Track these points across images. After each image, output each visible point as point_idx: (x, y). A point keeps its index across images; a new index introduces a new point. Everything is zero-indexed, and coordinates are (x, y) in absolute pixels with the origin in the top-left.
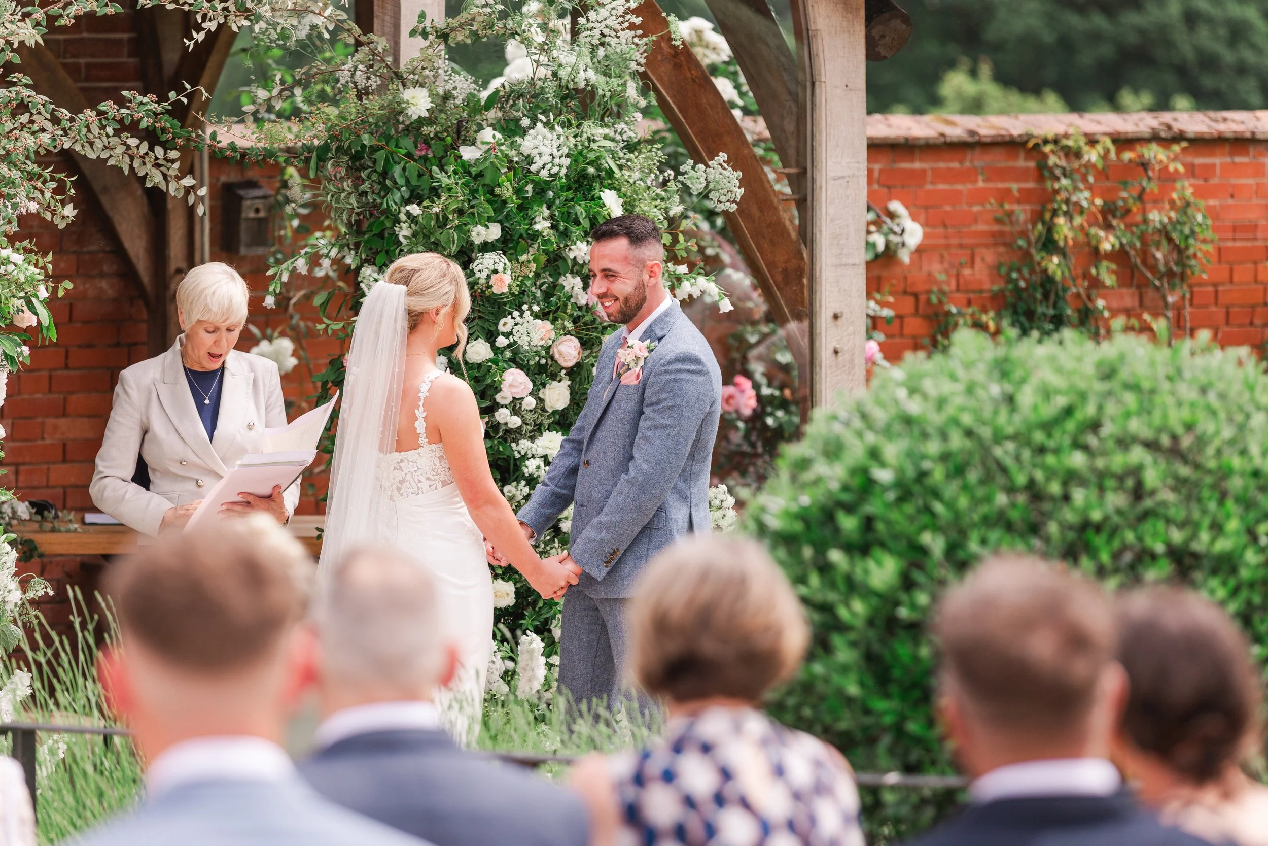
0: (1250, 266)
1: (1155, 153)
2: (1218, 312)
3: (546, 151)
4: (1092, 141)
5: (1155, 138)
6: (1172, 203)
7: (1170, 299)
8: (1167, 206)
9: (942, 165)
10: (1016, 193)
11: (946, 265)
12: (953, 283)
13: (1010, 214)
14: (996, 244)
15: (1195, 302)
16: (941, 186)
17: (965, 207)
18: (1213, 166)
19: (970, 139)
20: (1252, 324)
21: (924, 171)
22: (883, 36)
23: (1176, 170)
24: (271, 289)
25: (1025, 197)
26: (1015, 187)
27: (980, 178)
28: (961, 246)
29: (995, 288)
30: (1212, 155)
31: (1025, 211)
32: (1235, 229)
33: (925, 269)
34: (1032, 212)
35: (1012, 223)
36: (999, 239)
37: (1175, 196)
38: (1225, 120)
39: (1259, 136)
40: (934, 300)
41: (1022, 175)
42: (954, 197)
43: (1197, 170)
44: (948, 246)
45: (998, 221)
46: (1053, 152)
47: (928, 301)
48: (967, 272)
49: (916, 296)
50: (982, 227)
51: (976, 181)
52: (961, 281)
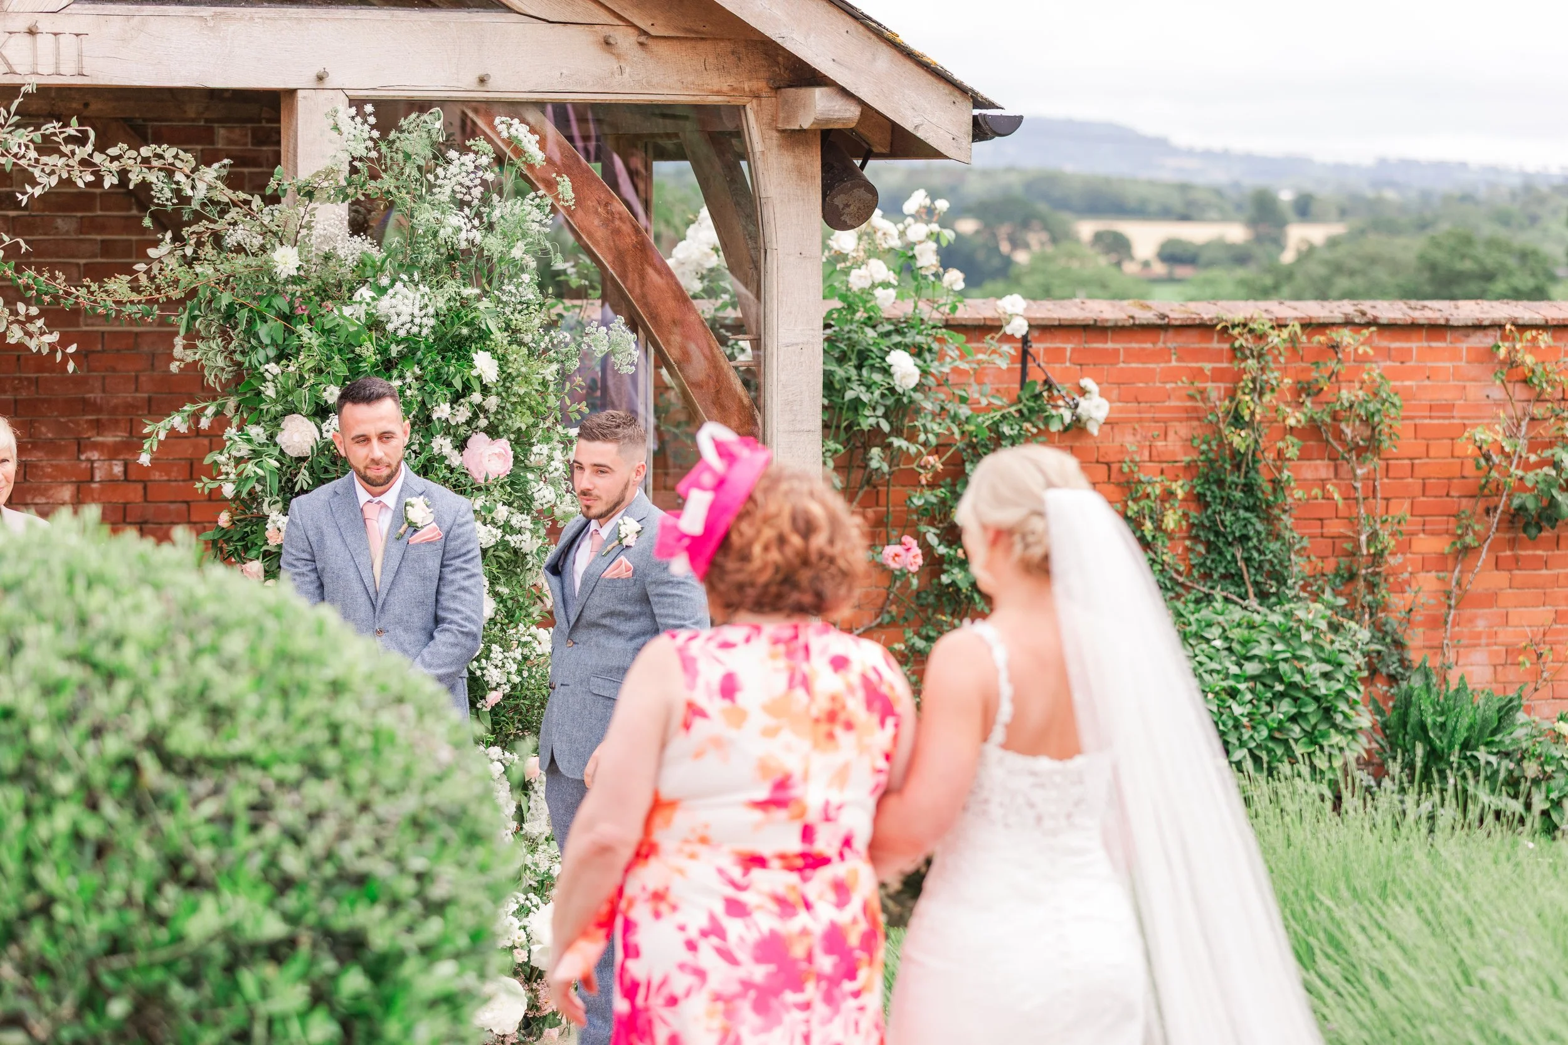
0: (1447, 442)
1: (1346, 337)
2: (1415, 483)
3: (406, 310)
4: (1280, 325)
5: (1348, 323)
6: (1363, 382)
7: (1359, 472)
8: (1357, 385)
9: (1135, 345)
10: (1208, 373)
11: (1139, 437)
12: (1146, 453)
13: (1202, 392)
14: (1189, 419)
15: (1391, 474)
16: (1134, 365)
17: (1158, 384)
18: (1410, 350)
19: (1159, 322)
20: (1448, 495)
21: (1117, 351)
22: (847, 206)
23: (1365, 353)
24: (146, 446)
25: (1218, 376)
26: (1208, 367)
27: (1174, 357)
28: (1155, 420)
29: (1187, 459)
30: (1408, 340)
31: (1219, 388)
32: (1431, 408)
33: (1118, 440)
34: (1226, 389)
35: (1204, 400)
36: (1193, 415)
37: (1365, 377)
38: (1424, 307)
39: (1452, 323)
40: (1126, 469)
41: (1216, 356)
42: (1149, 375)
43: (1393, 353)
44: (1140, 420)
45: (1192, 398)
46: (1241, 334)
47: (1121, 469)
48: (1160, 444)
49: (1108, 464)
50: (1173, 403)
51: (1170, 361)
52: (1154, 453)
